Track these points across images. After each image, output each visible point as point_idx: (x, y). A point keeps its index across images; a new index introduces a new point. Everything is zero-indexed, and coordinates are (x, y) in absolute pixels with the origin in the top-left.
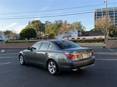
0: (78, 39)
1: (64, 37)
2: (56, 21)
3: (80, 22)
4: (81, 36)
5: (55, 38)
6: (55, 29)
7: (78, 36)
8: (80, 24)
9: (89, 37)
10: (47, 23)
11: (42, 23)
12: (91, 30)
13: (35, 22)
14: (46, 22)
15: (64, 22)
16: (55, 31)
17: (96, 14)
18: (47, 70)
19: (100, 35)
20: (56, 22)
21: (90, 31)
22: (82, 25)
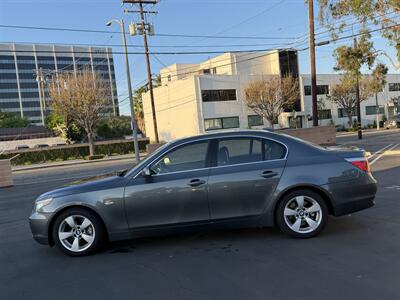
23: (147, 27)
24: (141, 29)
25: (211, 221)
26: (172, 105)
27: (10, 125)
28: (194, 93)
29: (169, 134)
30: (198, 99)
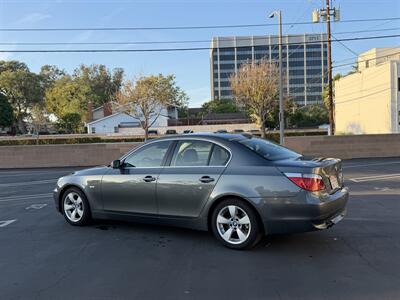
0: (168, 132)
1: (119, 126)
2: (83, 68)
3: (171, 78)
4: (179, 125)
5: (86, 128)
6: (84, 98)
7: (170, 124)
8: (171, 82)
9: (204, 127)
10: (46, 73)
11: (32, 71)
12: (203, 103)
13: (5, 70)
14: (43, 69)
15: (112, 74)
16: (83, 105)
17: (218, 54)
18: (210, 234)
19: (235, 123)
20: (82, 72)
21: (200, 107)
22: (178, 88)
23: (332, 12)
24: (325, 15)
25: (158, 215)
26: (365, 94)
27: (222, 111)
28: (389, 80)
29: (359, 126)
30: (393, 88)
